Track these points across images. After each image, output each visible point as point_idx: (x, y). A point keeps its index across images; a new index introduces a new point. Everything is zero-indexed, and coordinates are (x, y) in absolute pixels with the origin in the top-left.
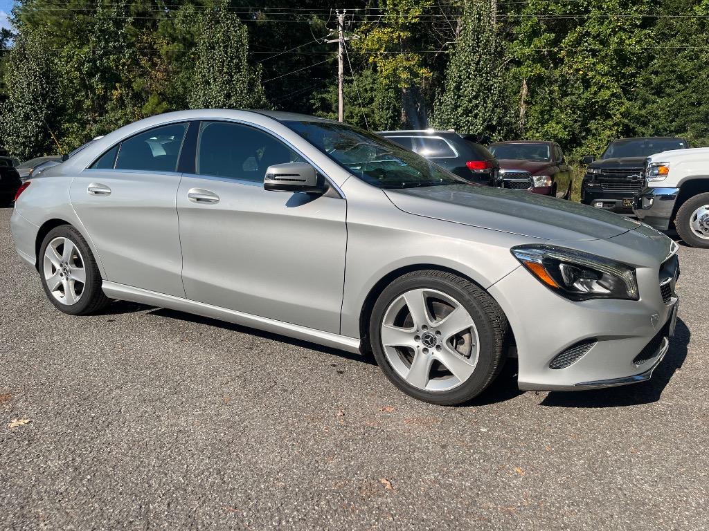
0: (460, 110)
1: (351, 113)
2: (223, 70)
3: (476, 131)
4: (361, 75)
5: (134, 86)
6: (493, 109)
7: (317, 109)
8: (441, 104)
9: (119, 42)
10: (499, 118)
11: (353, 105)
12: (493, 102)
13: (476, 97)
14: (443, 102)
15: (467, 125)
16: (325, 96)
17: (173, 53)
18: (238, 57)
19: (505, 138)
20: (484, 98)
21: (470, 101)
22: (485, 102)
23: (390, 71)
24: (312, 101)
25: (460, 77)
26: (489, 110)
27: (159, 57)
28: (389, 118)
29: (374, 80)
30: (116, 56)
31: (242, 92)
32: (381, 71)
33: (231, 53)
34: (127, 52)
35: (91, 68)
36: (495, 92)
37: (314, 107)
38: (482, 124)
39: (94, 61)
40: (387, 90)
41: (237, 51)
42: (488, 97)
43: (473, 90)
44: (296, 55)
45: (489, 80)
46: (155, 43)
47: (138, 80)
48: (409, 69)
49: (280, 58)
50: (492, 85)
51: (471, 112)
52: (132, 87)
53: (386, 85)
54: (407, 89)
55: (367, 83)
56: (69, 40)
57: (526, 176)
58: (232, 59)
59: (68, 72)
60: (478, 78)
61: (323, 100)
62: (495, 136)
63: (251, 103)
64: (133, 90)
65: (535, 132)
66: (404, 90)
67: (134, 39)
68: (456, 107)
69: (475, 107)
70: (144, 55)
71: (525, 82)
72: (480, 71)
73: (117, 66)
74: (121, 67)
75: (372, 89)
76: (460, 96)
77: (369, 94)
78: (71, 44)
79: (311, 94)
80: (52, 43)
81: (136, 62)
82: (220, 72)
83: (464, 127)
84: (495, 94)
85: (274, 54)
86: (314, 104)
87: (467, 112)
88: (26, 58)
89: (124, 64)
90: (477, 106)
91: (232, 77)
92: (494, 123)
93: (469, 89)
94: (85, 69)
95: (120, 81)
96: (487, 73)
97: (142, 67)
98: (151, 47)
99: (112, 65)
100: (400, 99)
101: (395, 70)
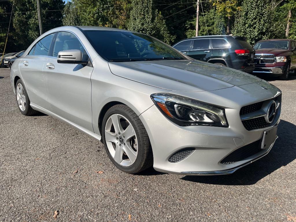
0: (247, 25)
1: (203, 29)
2: (141, 13)
3: (254, 35)
4: (209, 12)
5: (113, 22)
6: (264, 24)
7: (188, 29)
8: (237, 22)
9: (108, 4)
10: (267, 28)
11: (205, 26)
12: (264, 21)
13: (255, 19)
14: (238, 22)
15: (250, 32)
16: (192, 22)
17: (128, 8)
18: (147, 7)
19: (269, 38)
20: (259, 19)
21: (252, 21)
22: (260, 21)
23: (222, 9)
24: (187, 25)
25: (247, 9)
26: (262, 25)
27: (123, 10)
28: (221, 31)
29: (215, 14)
30: (107, 11)
31: (149, 22)
32: (218, 9)
33: (145, 6)
34: (111, 8)
35: (97, 16)
36: (265, 16)
37: (187, 28)
38: (258, 32)
39: (98, 13)
40: (220, 18)
41: (148, 5)
42: (262, 18)
43: (254, 15)
44: (180, 5)
45: (263, 10)
46: (122, 4)
47: (115, 20)
48: (232, 8)
49: (174, 6)
50: (264, 12)
51: (252, 26)
52: (112, 23)
53: (220, 16)
54: (230, 17)
55: (212, 15)
56: (89, 5)
57: (273, 57)
58: (145, 8)
59: (89, 18)
60: (257, 9)
61: (191, 24)
62: (265, 38)
63: (152, 27)
64: (113, 24)
65: (294, 35)
66: (229, 18)
67: (113, 3)
68: (245, 24)
69: (254, 23)
70: (117, 9)
71: (290, 11)
72: (258, 6)
73: (107, 15)
74: (108, 15)
75: (214, 18)
76: (247, 19)
77: (212, 20)
78: (90, 7)
79: (186, 22)
80: (83, 6)
81: (114, 13)
82: (140, 14)
83: (248, 33)
84: (265, 17)
85: (170, 5)
86: (187, 27)
87: (250, 26)
88: (69, 13)
89: (110, 14)
90: (255, 23)
91: (145, 16)
92: (264, 31)
93: (251, 15)
94: (95, 17)
95: (108, 21)
96: (261, 7)
97: (117, 15)
98: (120, 6)
99: (105, 14)
100: (227, 22)
101: (224, 9)
